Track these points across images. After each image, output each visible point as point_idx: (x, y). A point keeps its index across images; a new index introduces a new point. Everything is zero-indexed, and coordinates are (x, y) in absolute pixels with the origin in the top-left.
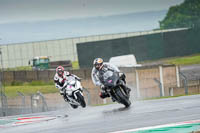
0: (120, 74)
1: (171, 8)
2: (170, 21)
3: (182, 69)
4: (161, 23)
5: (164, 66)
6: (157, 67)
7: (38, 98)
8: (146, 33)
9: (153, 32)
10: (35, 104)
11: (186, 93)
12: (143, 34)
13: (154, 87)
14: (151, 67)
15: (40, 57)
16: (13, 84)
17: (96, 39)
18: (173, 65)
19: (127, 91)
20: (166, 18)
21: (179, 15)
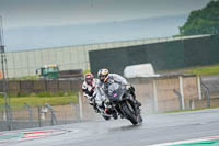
0: (128, 87)
1: (192, 13)
2: (191, 26)
3: (204, 80)
4: (181, 29)
5: (184, 77)
6: (177, 77)
7: (46, 110)
8: (164, 40)
9: (172, 39)
10: (43, 117)
11: (209, 106)
12: (161, 41)
13: (174, 100)
14: (170, 77)
15: (49, 66)
16: (19, 95)
17: (110, 46)
18: (195, 76)
19: (136, 106)
20: (187, 24)
21: (201, 21)
